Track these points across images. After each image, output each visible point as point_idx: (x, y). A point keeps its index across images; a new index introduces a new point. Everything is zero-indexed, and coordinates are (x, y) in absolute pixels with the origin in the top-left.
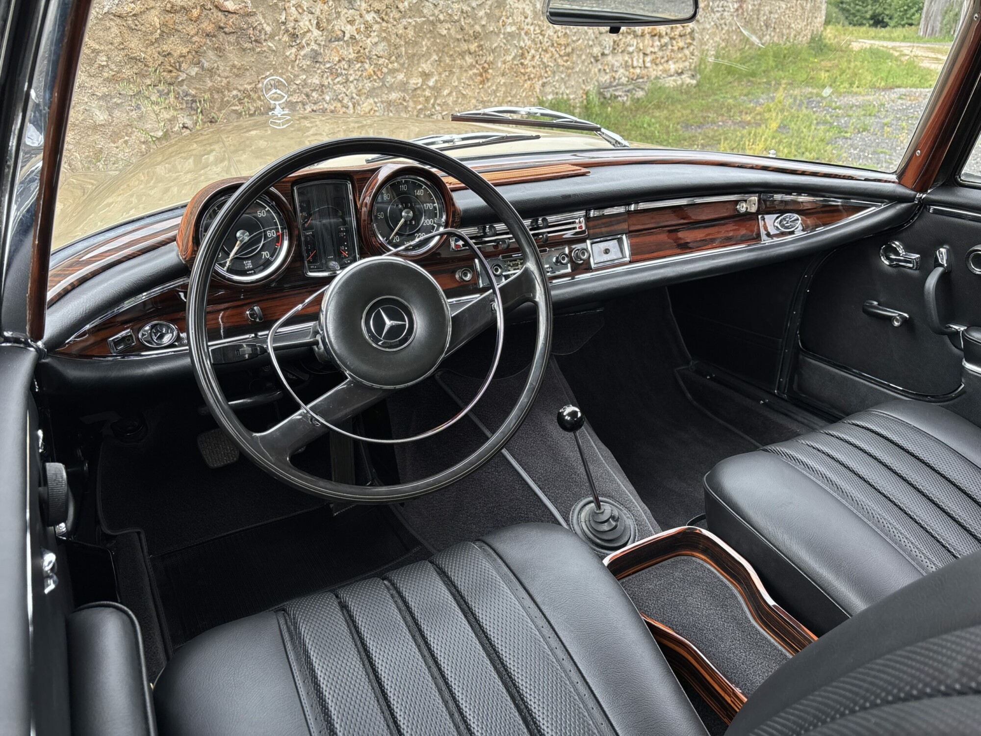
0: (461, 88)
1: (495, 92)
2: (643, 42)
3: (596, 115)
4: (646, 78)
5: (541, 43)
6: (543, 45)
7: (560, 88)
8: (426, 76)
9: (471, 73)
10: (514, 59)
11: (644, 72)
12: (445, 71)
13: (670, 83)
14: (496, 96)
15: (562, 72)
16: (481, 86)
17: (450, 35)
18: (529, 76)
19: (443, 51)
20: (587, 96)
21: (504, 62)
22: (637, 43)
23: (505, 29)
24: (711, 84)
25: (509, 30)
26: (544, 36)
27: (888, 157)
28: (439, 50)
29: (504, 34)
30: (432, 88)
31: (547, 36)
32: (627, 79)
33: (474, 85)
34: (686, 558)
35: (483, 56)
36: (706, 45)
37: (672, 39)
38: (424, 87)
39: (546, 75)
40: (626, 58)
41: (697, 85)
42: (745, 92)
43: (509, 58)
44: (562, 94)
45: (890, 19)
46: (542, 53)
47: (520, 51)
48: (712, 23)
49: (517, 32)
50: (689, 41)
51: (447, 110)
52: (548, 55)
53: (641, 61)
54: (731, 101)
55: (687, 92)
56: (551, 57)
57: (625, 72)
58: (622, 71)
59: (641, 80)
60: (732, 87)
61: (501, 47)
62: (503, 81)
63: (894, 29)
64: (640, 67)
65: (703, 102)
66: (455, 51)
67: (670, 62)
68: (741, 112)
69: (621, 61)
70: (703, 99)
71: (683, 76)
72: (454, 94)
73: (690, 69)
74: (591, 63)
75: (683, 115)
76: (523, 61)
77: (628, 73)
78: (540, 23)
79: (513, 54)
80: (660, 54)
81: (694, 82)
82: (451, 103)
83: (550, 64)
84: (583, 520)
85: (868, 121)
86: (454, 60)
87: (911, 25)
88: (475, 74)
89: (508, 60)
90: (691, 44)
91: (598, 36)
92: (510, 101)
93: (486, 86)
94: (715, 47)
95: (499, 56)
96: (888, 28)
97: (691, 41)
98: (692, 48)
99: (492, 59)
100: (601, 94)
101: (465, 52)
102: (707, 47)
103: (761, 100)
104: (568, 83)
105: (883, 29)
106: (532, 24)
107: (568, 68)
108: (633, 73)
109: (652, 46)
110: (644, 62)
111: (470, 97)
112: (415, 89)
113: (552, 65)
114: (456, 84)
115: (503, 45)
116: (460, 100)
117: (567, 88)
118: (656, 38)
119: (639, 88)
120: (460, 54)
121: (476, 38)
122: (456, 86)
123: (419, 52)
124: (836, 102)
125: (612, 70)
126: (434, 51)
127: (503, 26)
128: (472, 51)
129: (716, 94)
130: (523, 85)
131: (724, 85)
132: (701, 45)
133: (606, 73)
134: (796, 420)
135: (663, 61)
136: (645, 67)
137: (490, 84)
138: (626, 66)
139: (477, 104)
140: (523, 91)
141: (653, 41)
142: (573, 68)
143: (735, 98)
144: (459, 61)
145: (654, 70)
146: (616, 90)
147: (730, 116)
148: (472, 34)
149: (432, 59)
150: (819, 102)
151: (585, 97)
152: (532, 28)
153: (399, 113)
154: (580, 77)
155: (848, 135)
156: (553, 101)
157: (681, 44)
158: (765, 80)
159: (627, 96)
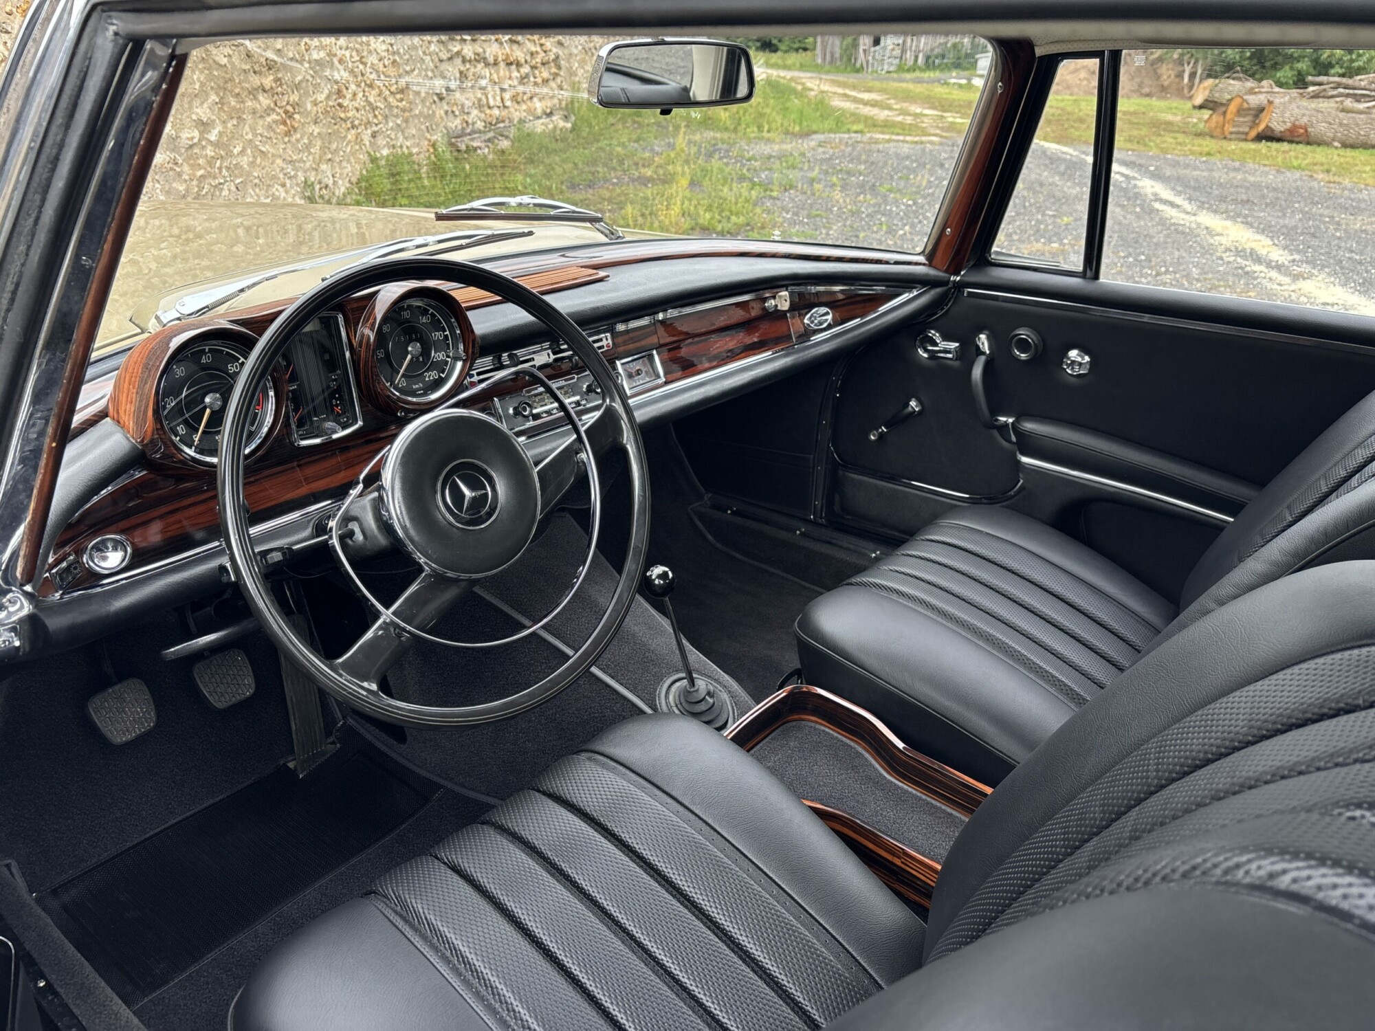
0: (258, 143)
1: (308, 147)
2: (498, 72)
3: (451, 176)
4: (507, 121)
5: (363, 75)
6: (365, 78)
7: (397, 138)
8: (204, 126)
9: (269, 119)
10: (328, 97)
11: (505, 113)
12: (232, 118)
13: (539, 126)
14: (310, 153)
15: (397, 116)
16: (286, 139)
17: (232, 63)
18: (352, 122)
19: (225, 89)
20: (435, 149)
21: (315, 103)
22: (491, 74)
23: (310, 54)
24: (590, 126)
25: (315, 56)
26: (365, 64)
27: (824, 220)
28: (219, 87)
29: (309, 62)
30: (216, 145)
31: (369, 65)
32: (483, 124)
33: (276, 138)
34: (794, 723)
35: (283, 94)
36: (576, 75)
37: (534, 68)
38: (204, 143)
39: (375, 121)
40: (479, 95)
41: (573, 130)
42: (634, 137)
43: (321, 97)
44: (401, 147)
45: (780, 41)
46: (366, 89)
47: (336, 87)
48: (580, 47)
49: (327, 58)
50: (554, 70)
51: (241, 176)
52: (374, 92)
53: (498, 98)
54: (619, 149)
55: (564, 139)
56: (379, 95)
57: (479, 114)
58: (475, 112)
59: (502, 125)
60: (617, 131)
61: (308, 81)
62: (317, 131)
63: (786, 55)
64: (499, 107)
65: (586, 151)
66: (242, 88)
67: (535, 100)
68: (636, 164)
69: (473, 99)
70: (584, 148)
71: (554, 118)
72: (249, 151)
73: (561, 109)
74: (435, 102)
75: (565, 172)
76: (341, 101)
77: (483, 115)
78: (357, 46)
79: (326, 91)
80: (521, 89)
81: (569, 125)
82: (245, 166)
83: (379, 104)
84: (673, 704)
85: (792, 175)
86: (243, 102)
87: (805, 49)
88: (275, 122)
89: (319, 99)
90: (556, 75)
91: (438, 64)
92: (330, 160)
93: (293, 139)
94: (586, 78)
95: (307, 94)
96: (779, 54)
97: (556, 71)
98: (559, 80)
99: (296, 99)
100: (452, 145)
101: (256, 89)
102: (577, 79)
103: (657, 148)
104: (407, 131)
105: (773, 54)
106: (347, 48)
107: (404, 110)
108: (491, 116)
109: (510, 78)
110: (502, 100)
111: (273, 155)
112: (191, 147)
113: (383, 107)
114: (250, 136)
115: (311, 79)
116: (259, 160)
117: (406, 138)
118: (514, 67)
119: (502, 136)
120: (250, 93)
121: (270, 69)
122: (251, 140)
123: (190, 91)
124: (748, 152)
125: (463, 111)
126: (212, 88)
127: (307, 50)
128: (267, 88)
129: (598, 141)
130: (345, 137)
131: (606, 128)
132: (571, 75)
133: (456, 116)
134: (841, 547)
135: (525, 98)
136: (505, 107)
137: (299, 136)
138: (480, 106)
139: (285, 166)
140: (347, 144)
141: (510, 72)
142: (411, 110)
143: (623, 145)
144: (250, 103)
145: (516, 110)
146: (472, 140)
147: (624, 171)
148: (264, 63)
149: (210, 100)
150: (727, 151)
151: (432, 150)
152: (347, 54)
153: (170, 184)
154: (422, 123)
155: (775, 194)
156: (391, 158)
157: (545, 75)
158: (653, 121)
159: (488, 147)
